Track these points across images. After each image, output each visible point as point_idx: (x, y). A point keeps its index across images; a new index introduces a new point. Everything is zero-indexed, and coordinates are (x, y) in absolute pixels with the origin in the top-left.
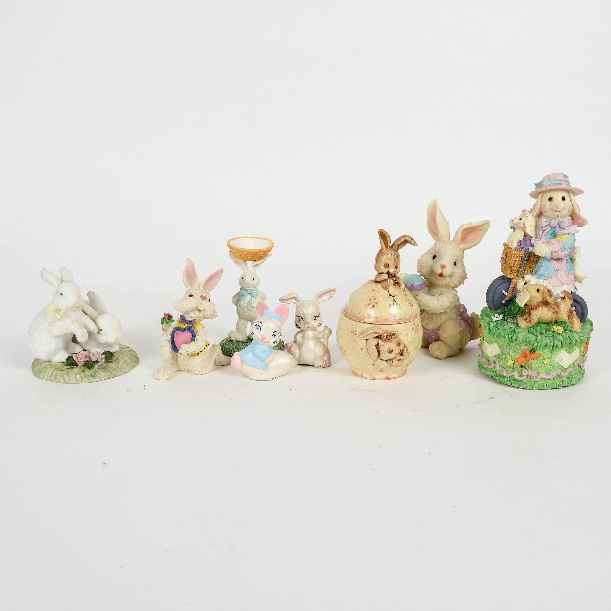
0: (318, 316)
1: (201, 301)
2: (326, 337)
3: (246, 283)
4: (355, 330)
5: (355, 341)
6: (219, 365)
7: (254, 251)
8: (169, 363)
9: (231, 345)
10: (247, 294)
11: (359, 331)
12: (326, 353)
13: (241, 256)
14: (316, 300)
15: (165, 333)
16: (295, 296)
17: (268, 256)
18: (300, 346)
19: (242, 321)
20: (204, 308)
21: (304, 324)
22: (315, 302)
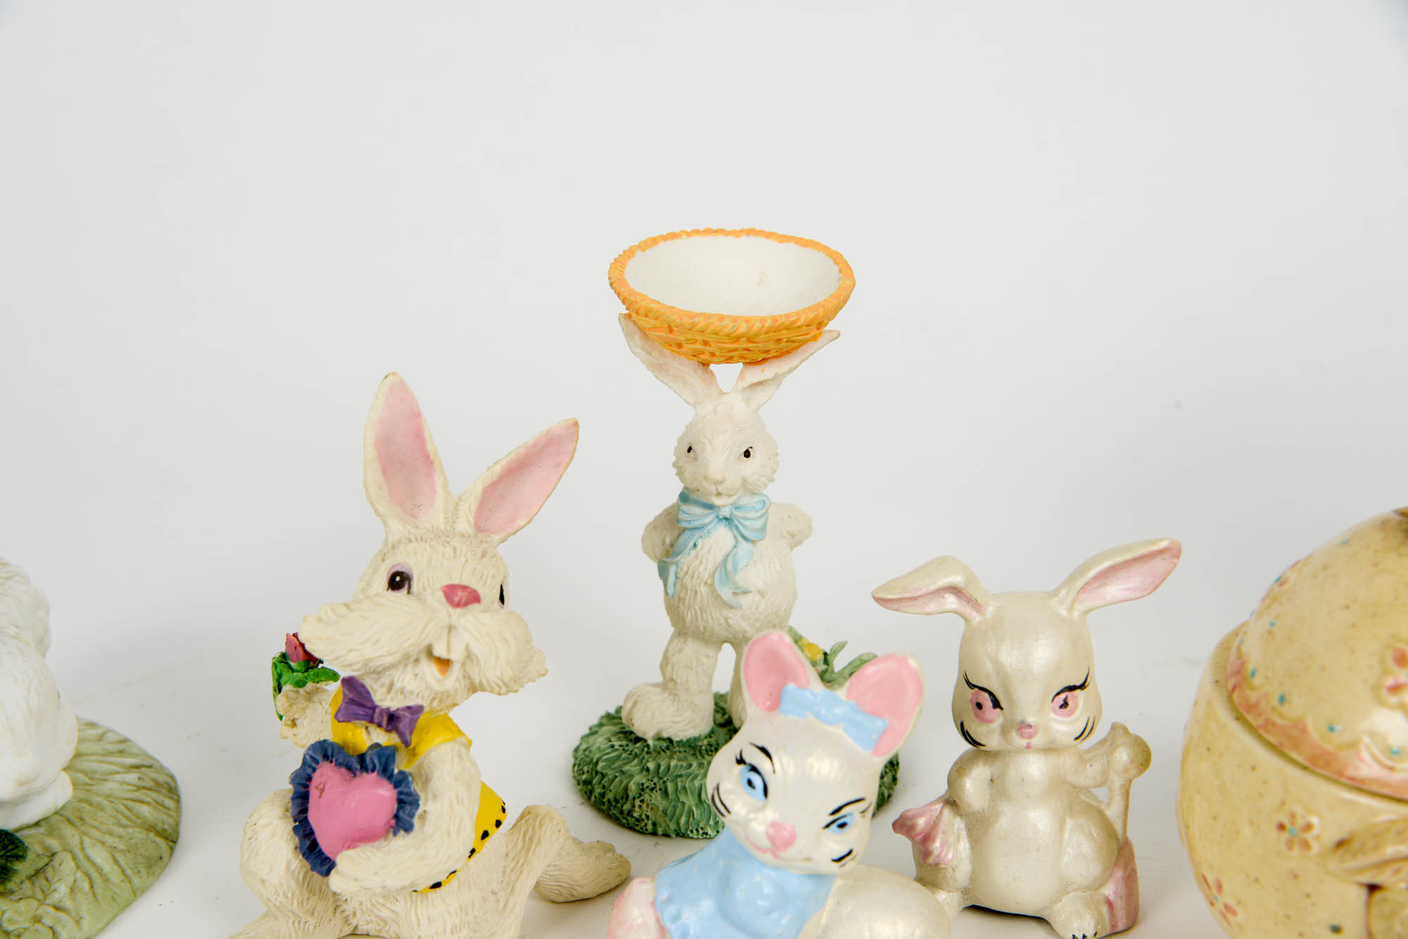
0: (1078, 683)
1: (450, 616)
2: (1117, 782)
3: (706, 478)
4: (1300, 822)
5: (1296, 877)
6: (561, 899)
7: (743, 328)
8: (293, 913)
9: (633, 767)
10: (716, 520)
11: (1325, 829)
12: (1116, 865)
13: (680, 346)
14: (1071, 598)
15: (289, 731)
16: (957, 579)
17: (821, 341)
18: (978, 826)
19: (691, 648)
20: (467, 648)
21: (1005, 731)
22: (1064, 613)
